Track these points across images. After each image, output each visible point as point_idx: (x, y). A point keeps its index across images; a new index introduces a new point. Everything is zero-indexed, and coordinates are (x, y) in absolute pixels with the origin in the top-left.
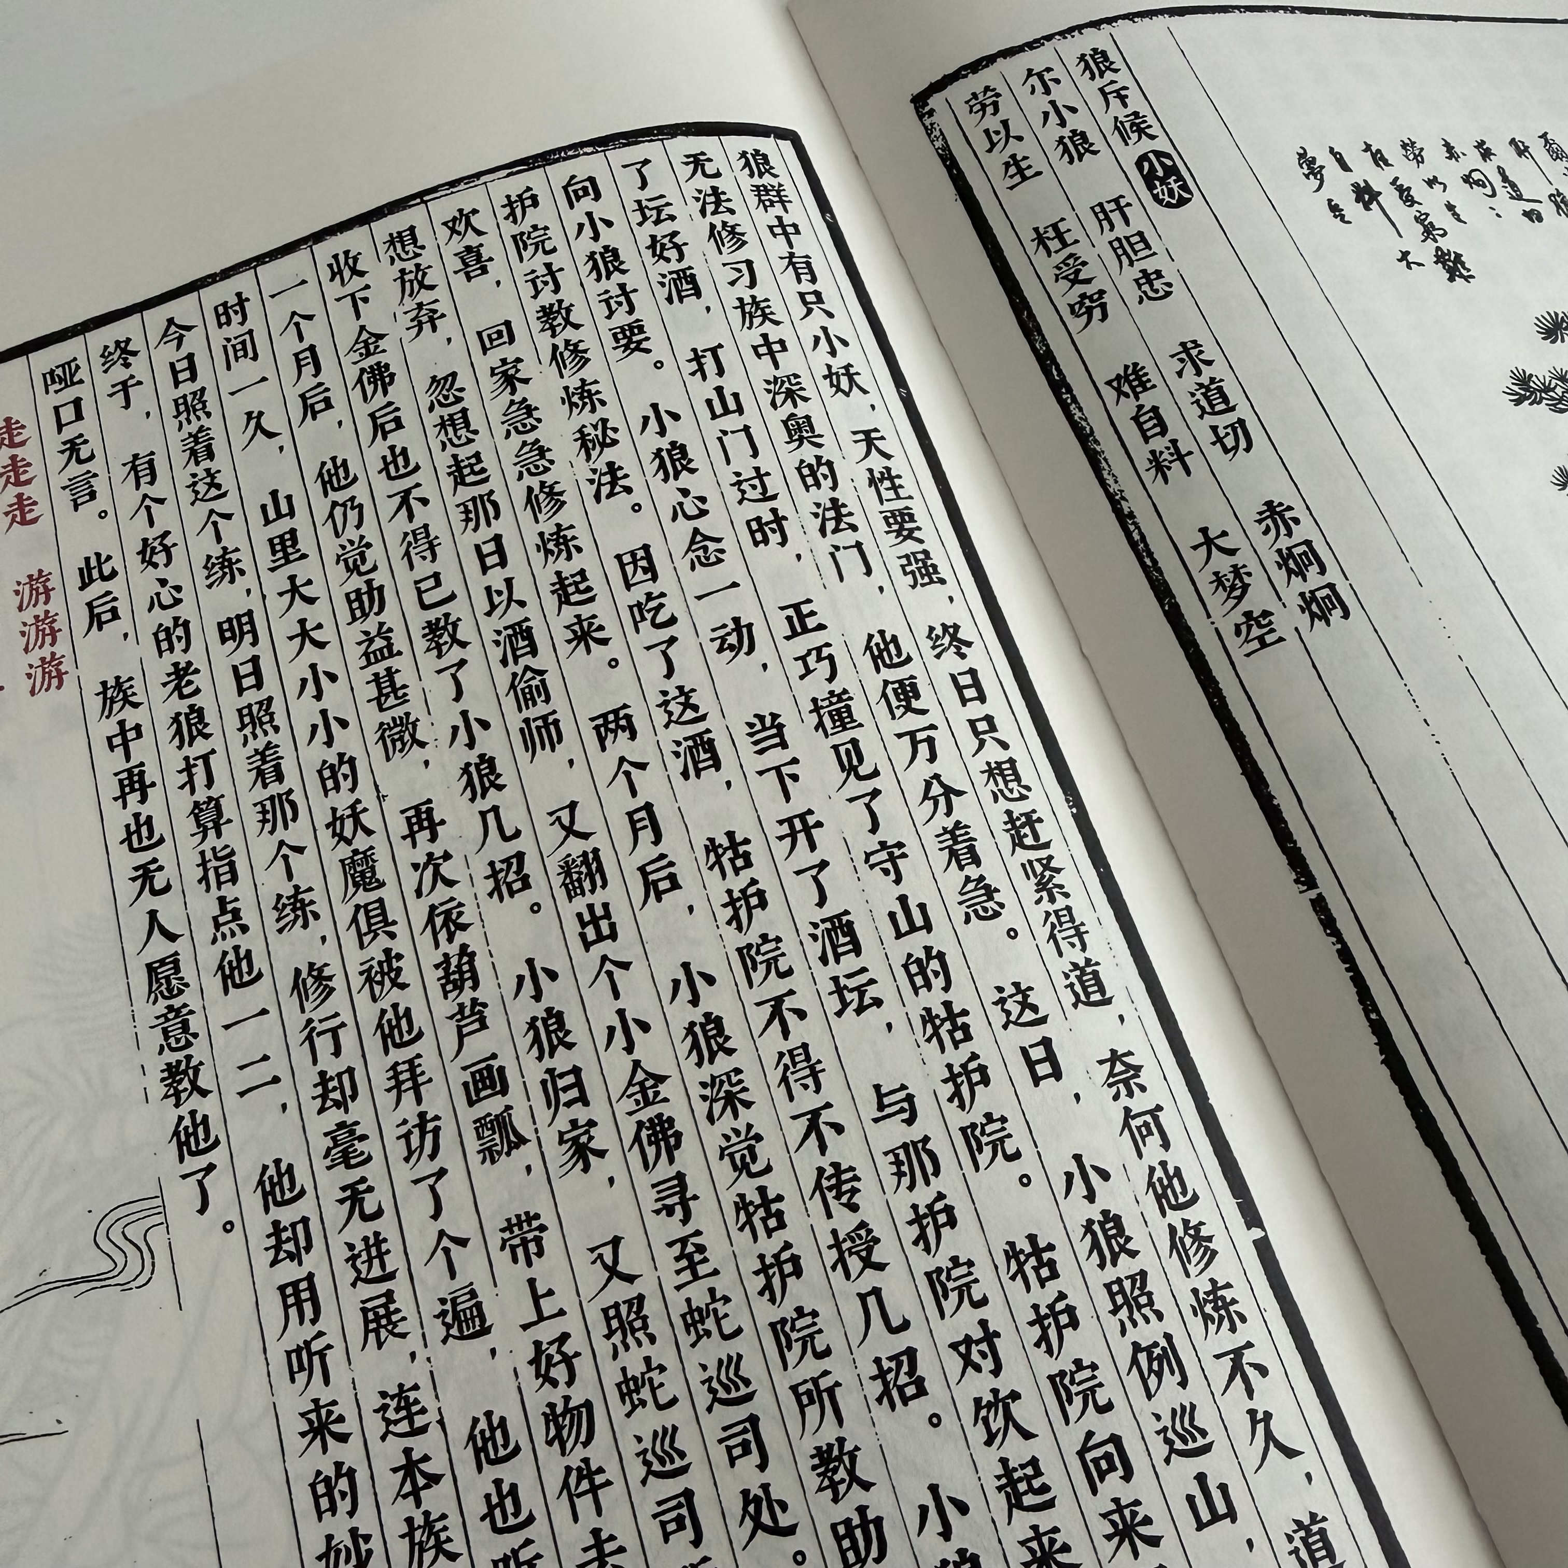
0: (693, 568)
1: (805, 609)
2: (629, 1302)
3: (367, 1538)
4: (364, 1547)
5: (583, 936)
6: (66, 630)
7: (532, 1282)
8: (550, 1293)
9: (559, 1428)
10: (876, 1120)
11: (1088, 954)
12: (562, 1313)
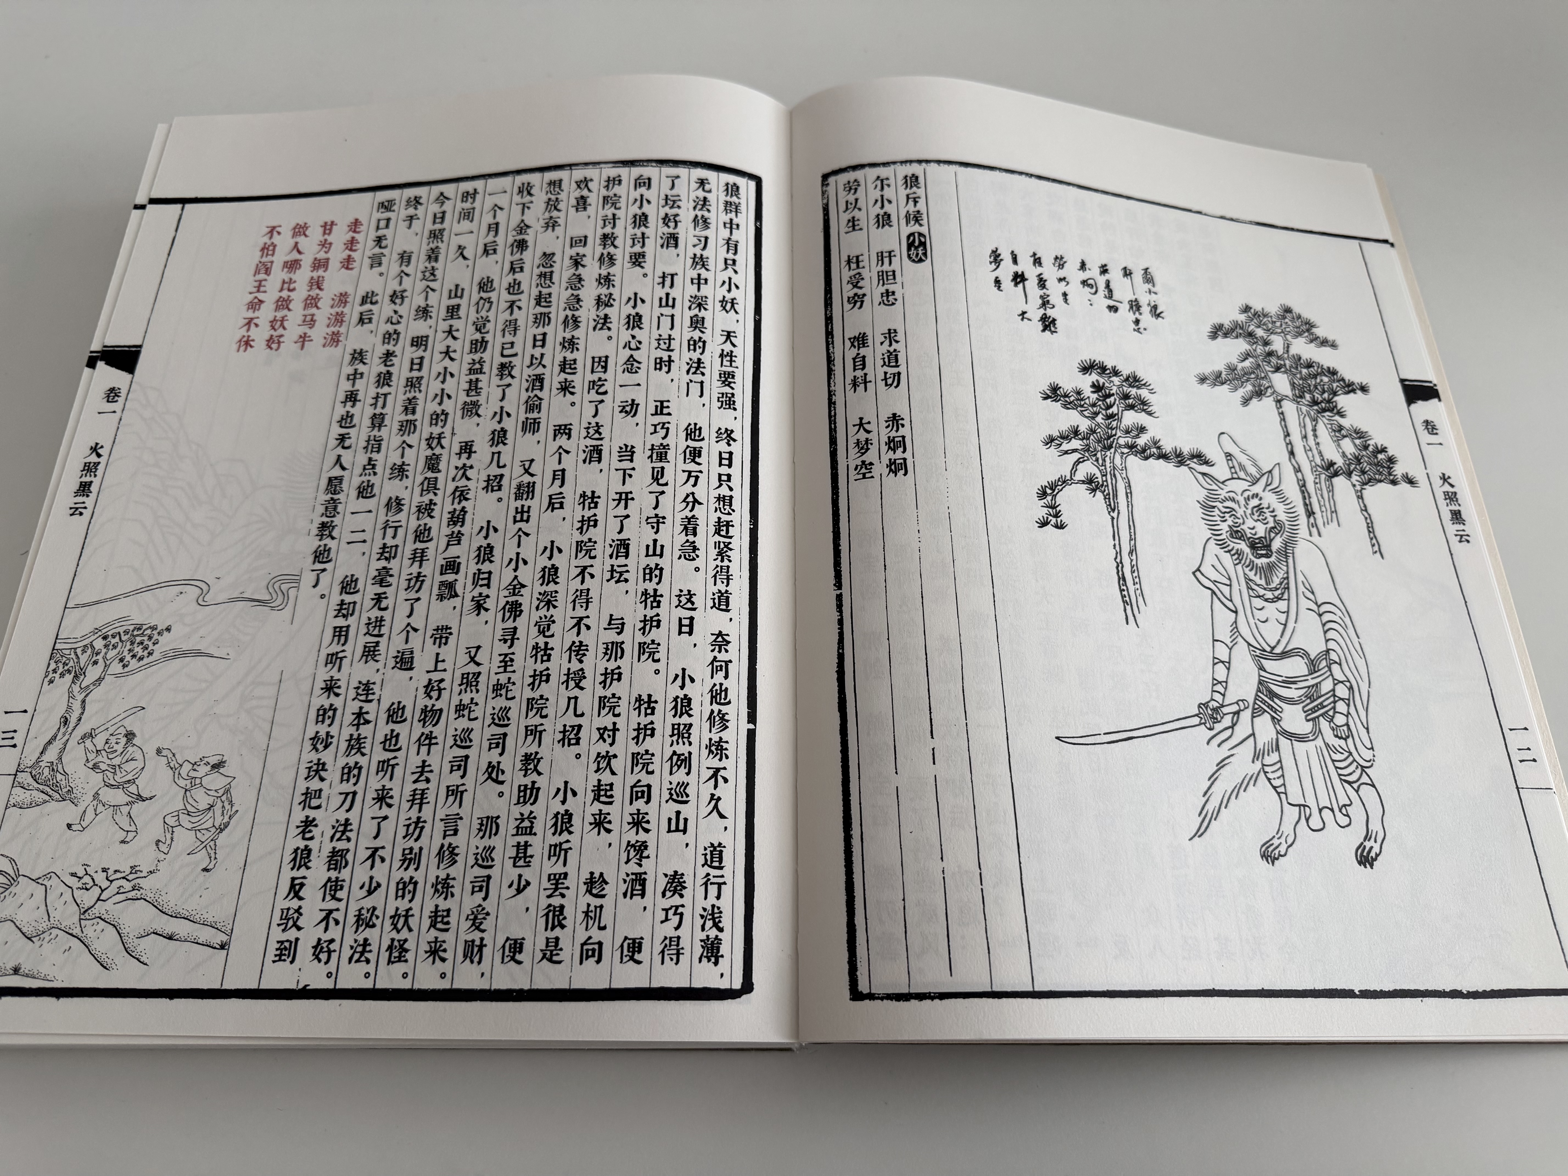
0: (623, 372)
1: (665, 404)
2: (474, 674)
3: (332, 737)
4: (330, 740)
5: (515, 517)
6: (347, 323)
7: (438, 654)
8: (443, 661)
9: (426, 716)
10: (605, 629)
11: (728, 589)
12: (445, 670)
